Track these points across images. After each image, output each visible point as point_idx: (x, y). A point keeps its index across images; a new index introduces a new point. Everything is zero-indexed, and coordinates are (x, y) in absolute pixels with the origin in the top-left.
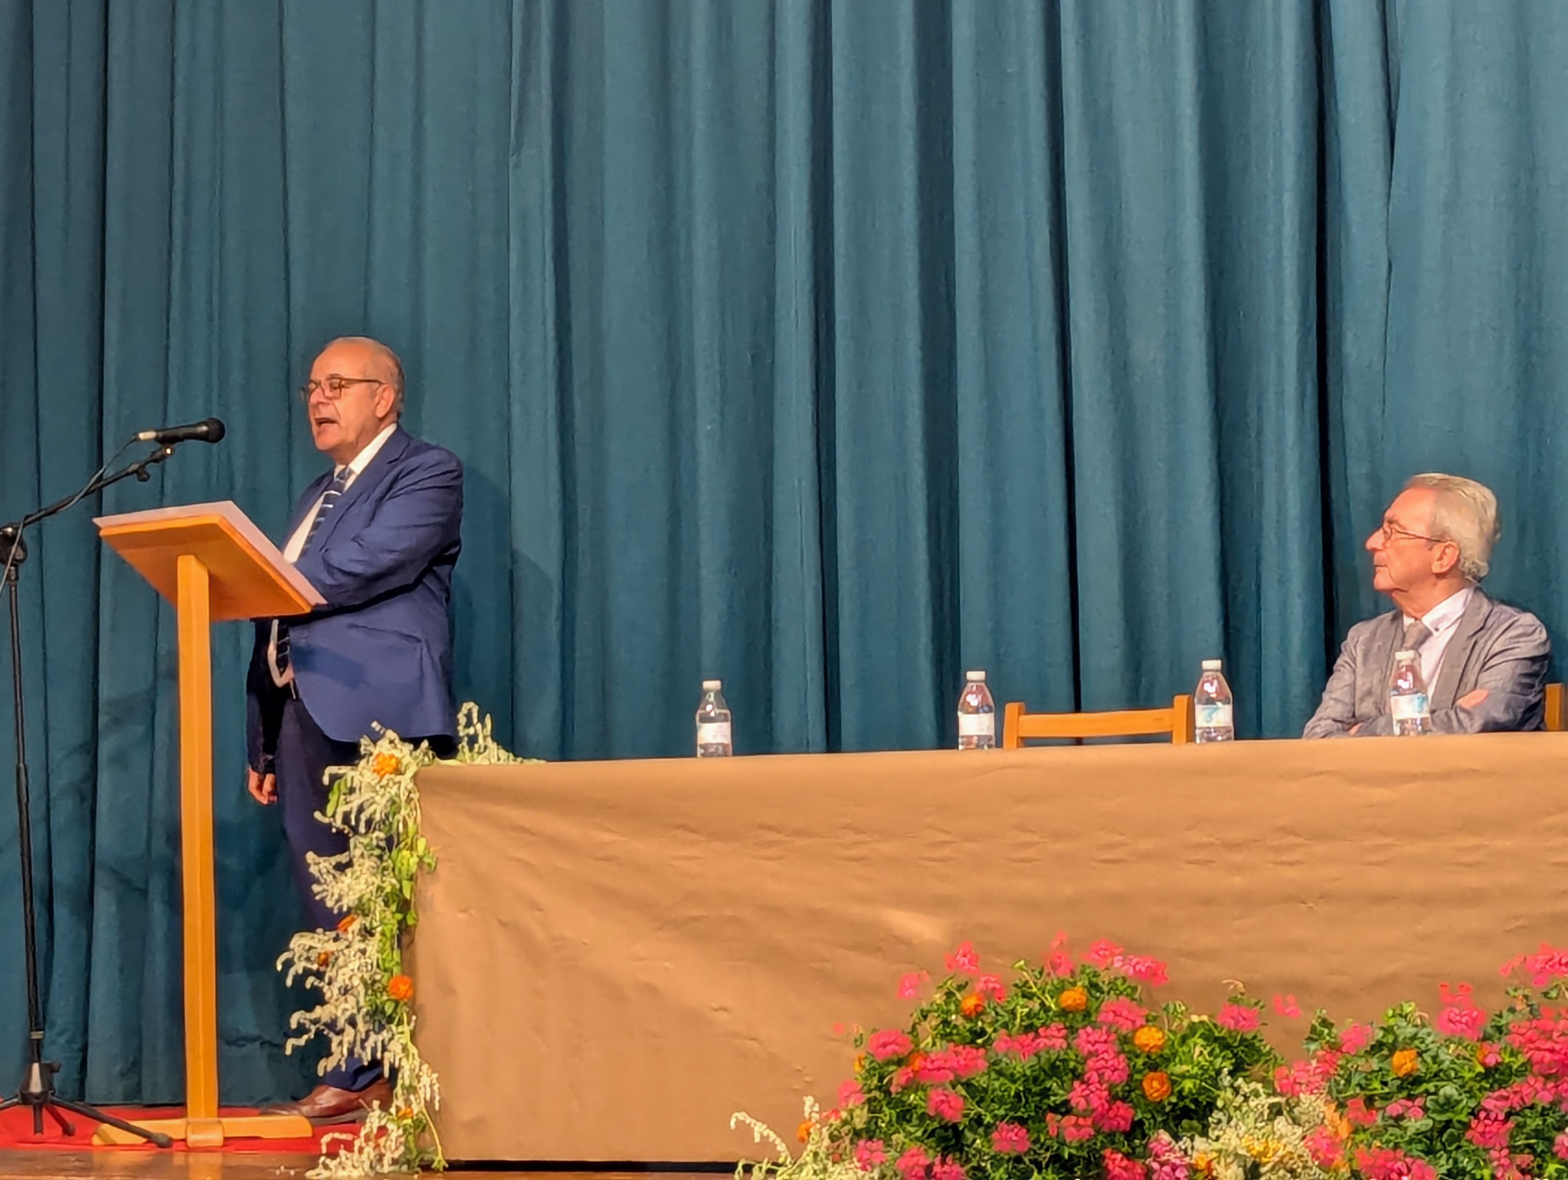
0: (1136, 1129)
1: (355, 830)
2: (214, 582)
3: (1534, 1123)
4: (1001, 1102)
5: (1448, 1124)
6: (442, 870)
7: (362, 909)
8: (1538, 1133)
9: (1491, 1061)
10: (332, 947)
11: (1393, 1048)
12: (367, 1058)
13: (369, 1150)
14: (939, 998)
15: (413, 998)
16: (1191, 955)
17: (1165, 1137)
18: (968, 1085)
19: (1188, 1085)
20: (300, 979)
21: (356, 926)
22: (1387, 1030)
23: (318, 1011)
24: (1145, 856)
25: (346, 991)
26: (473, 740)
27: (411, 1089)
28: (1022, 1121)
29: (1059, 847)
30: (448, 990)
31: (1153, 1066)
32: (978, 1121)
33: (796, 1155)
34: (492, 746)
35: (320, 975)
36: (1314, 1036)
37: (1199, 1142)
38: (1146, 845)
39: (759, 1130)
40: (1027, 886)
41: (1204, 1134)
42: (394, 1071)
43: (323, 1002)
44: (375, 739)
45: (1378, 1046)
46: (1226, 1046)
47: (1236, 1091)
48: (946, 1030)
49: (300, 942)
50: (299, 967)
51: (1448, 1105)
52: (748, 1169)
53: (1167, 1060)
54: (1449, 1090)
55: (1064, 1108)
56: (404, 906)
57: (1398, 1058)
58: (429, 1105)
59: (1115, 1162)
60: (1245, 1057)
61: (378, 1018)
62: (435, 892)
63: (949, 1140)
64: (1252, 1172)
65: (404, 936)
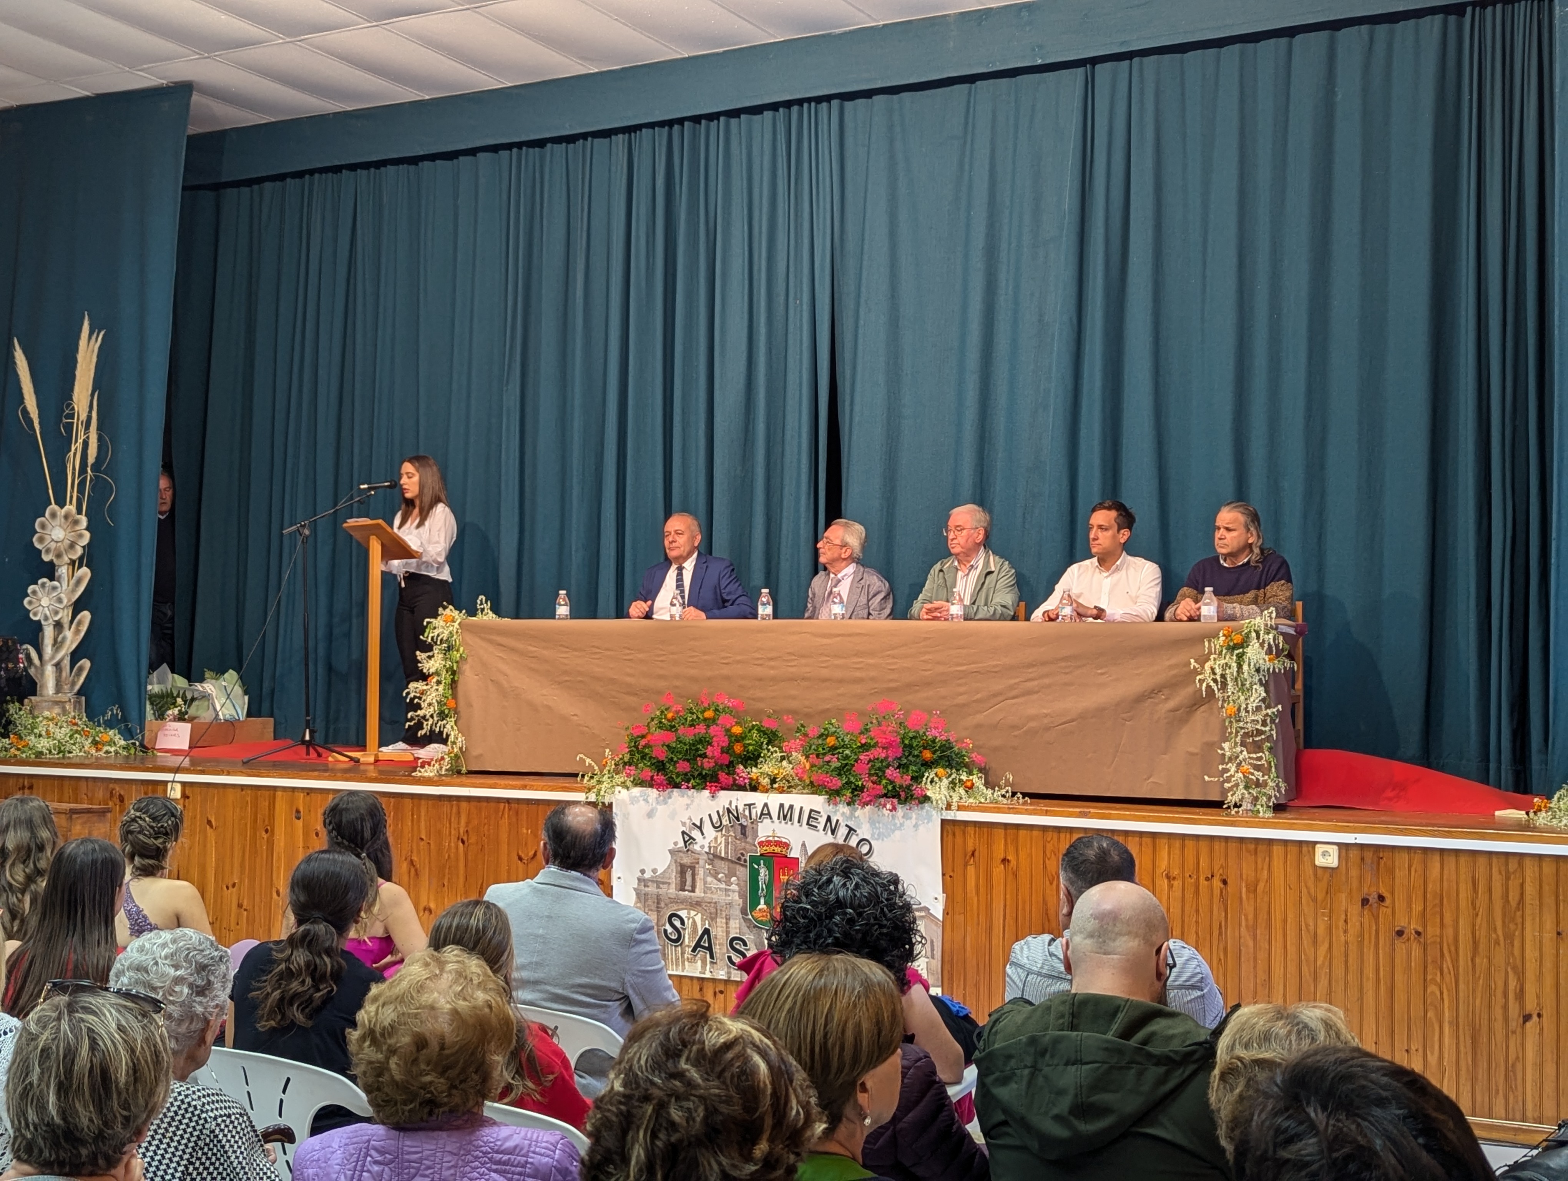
0: (731, 764)
1: (436, 643)
2: (383, 545)
3: (878, 765)
4: (680, 753)
5: (846, 764)
6: (469, 660)
7: (437, 673)
8: (879, 769)
9: (863, 741)
10: (425, 687)
11: (827, 736)
12: (437, 730)
13: (437, 765)
14: (658, 713)
15: (456, 709)
16: (754, 699)
17: (741, 767)
18: (668, 746)
19: (751, 748)
21: (435, 680)
22: (826, 729)
23: (419, 712)
24: (739, 662)
25: (430, 705)
26: (483, 610)
27: (454, 743)
28: (688, 760)
29: (706, 657)
30: (470, 705)
31: (738, 741)
32: (672, 759)
33: (601, 771)
34: (490, 613)
35: (420, 698)
36: (798, 730)
37: (754, 769)
38: (739, 658)
39: (588, 761)
40: (693, 672)
41: (756, 766)
42: (448, 736)
43: (421, 709)
45: (822, 735)
46: (765, 733)
47: (769, 750)
48: (661, 725)
49: (412, 685)
50: (412, 695)
51: (847, 757)
52: (583, 776)
53: (744, 738)
54: (847, 752)
55: (704, 756)
56: (454, 673)
57: (829, 739)
58: (461, 749)
59: (722, 776)
60: (772, 738)
61: (442, 716)
62: (466, 668)
63: (660, 766)
64: (773, 781)
65: (453, 684)
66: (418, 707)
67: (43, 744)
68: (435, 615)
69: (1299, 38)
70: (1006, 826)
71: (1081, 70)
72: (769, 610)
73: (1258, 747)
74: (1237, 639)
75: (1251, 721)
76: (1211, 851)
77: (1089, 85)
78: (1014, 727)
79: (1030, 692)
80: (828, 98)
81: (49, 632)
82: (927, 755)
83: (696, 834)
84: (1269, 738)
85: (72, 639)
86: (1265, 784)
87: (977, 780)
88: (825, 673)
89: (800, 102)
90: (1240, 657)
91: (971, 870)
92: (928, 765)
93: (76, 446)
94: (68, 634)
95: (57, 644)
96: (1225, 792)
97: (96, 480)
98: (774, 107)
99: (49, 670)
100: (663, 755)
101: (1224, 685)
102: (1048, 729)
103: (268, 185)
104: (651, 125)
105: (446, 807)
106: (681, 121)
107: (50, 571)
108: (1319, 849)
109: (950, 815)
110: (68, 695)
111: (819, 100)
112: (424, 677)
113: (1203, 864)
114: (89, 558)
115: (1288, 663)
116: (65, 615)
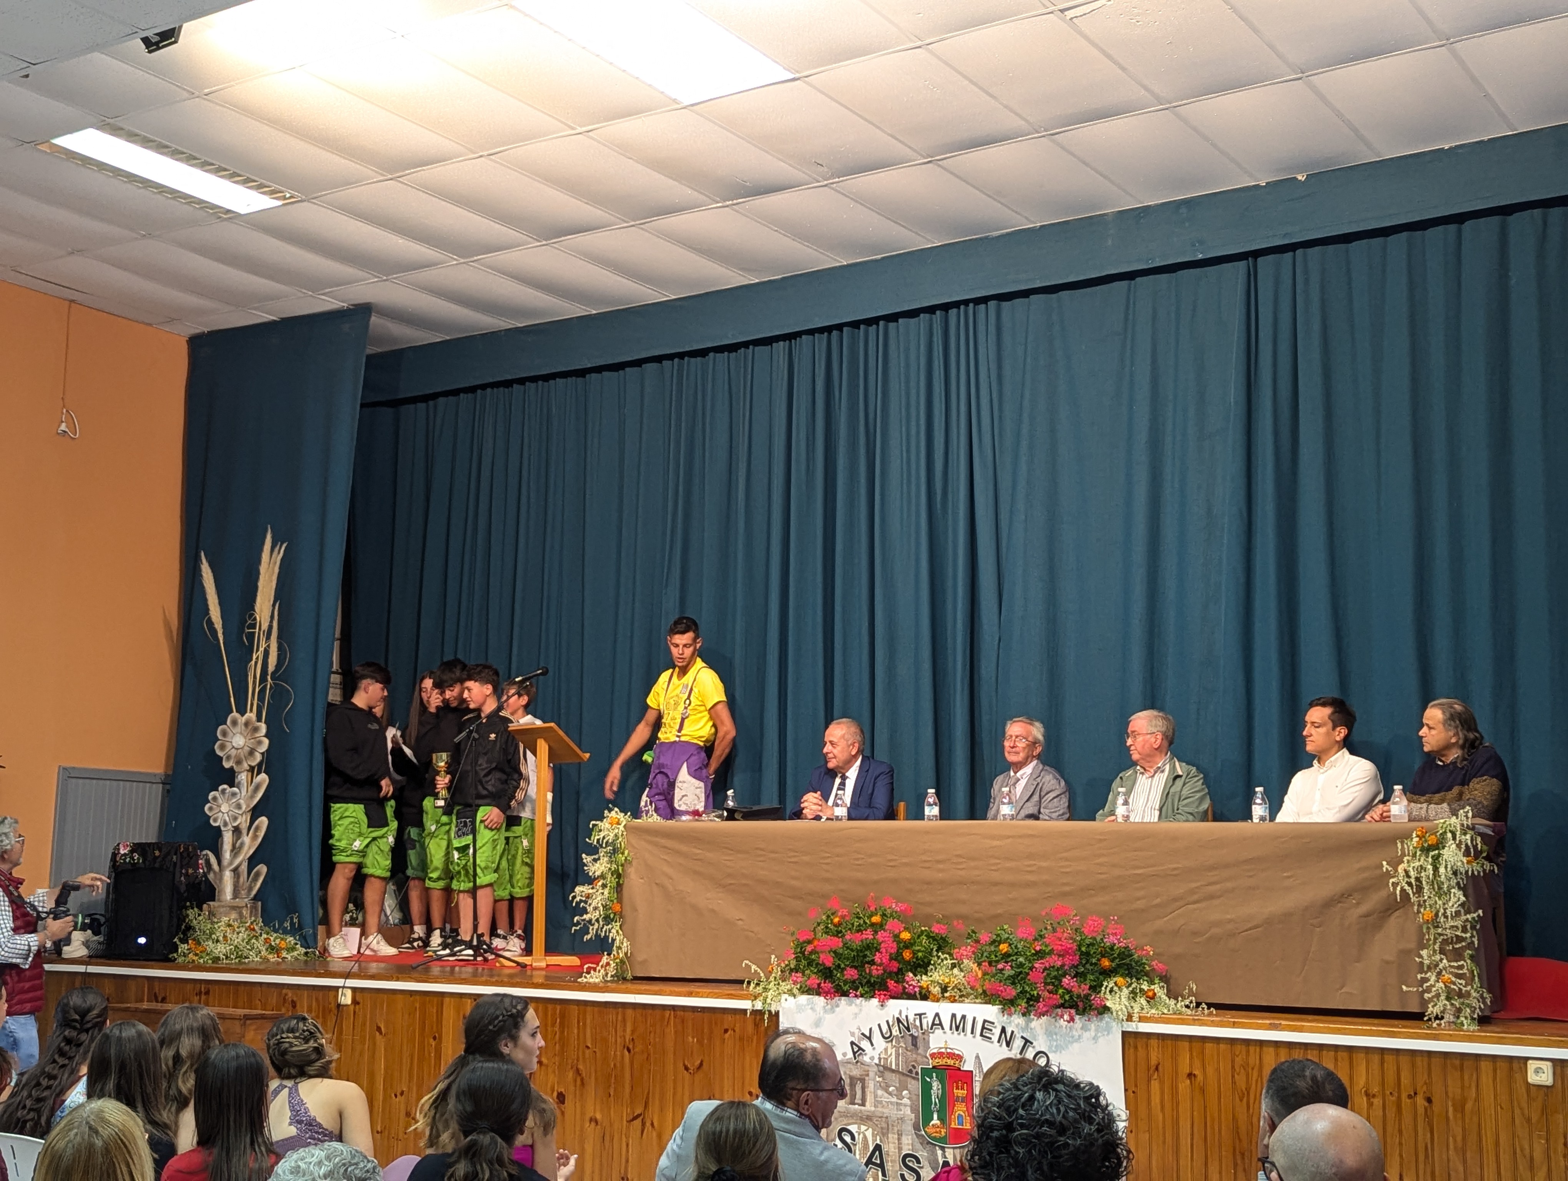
0: (900, 972)
1: (601, 846)
2: (550, 749)
3: (1054, 973)
4: (848, 959)
5: (1021, 973)
6: (634, 863)
7: (602, 876)
8: (1055, 977)
9: (1038, 948)
10: (591, 891)
11: (1000, 943)
12: (603, 934)
13: (602, 971)
14: (824, 917)
15: (621, 912)
16: (922, 904)
17: (911, 975)
18: (835, 952)
19: (920, 954)
20: (578, 903)
21: (600, 883)
22: (998, 935)
23: (585, 916)
24: (906, 864)
25: (595, 909)
27: (619, 948)
28: (856, 967)
29: (872, 860)
30: (635, 910)
31: (907, 947)
32: (839, 966)
33: (768, 978)
35: (586, 902)
36: (969, 936)
37: (924, 977)
38: (904, 860)
39: (754, 967)
40: (859, 875)
41: (926, 974)
42: (613, 940)
43: (587, 913)
44: (610, 810)
45: (994, 942)
46: (934, 939)
47: (939, 957)
48: (827, 931)
49: (578, 889)
50: (578, 899)
51: (1021, 965)
52: (749, 983)
53: (912, 945)
54: (1021, 959)
55: (872, 963)
56: (619, 876)
57: (1002, 946)
58: (626, 954)
59: (891, 984)
60: (942, 944)
61: (608, 920)
62: (631, 871)
63: (827, 973)
64: (944, 989)
65: (619, 888)
66: (585, 911)
67: (220, 950)
68: (601, 818)
69: (1468, 225)
70: (1191, 1038)
71: (1242, 264)
72: (936, 811)
73: (1458, 955)
74: (1432, 840)
75: (1451, 926)
76: (1413, 1065)
77: (1252, 277)
78: (1195, 934)
79: (1211, 897)
80: (984, 300)
81: (228, 838)
82: (1106, 963)
83: (865, 1044)
84: (1470, 945)
85: (249, 844)
86: (1468, 994)
87: (1159, 989)
88: (996, 876)
89: (956, 304)
90: (1436, 858)
91: (1155, 1085)
92: (1107, 973)
93: (257, 655)
94: (246, 839)
95: (236, 850)
96: (1424, 1003)
97: (276, 689)
98: (931, 310)
99: (228, 875)
100: (829, 961)
101: (1419, 890)
102: (1232, 935)
103: (441, 400)
104: (811, 332)
105: (611, 1016)
106: (839, 327)
107: (230, 778)
108: (1532, 1066)
109: (1132, 1027)
110: (245, 901)
111: (978, 301)
112: (590, 881)
113: (1405, 1080)
114: (268, 764)
115: (1487, 866)
116: (243, 821)
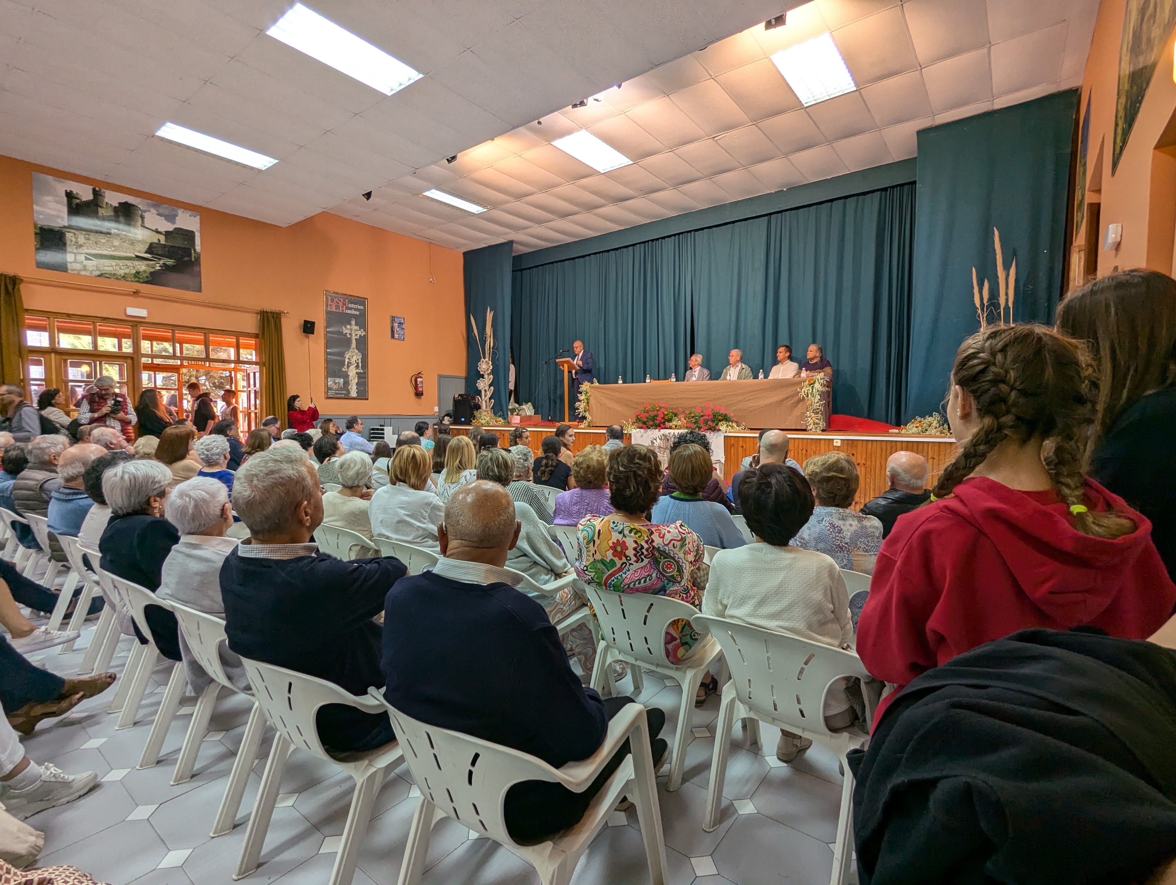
4: (650, 419)
6: (592, 396)
8: (706, 422)
12: (584, 415)
14: (643, 409)
15: (589, 409)
16: (670, 404)
17: (667, 423)
18: (646, 418)
19: (669, 418)
27: (588, 419)
28: (652, 421)
30: (592, 409)
32: (648, 421)
36: (683, 412)
38: (665, 391)
40: (653, 397)
41: (671, 422)
42: (587, 417)
45: (690, 413)
46: (673, 413)
48: (644, 412)
55: (657, 420)
56: (588, 399)
59: (662, 425)
60: (676, 415)
61: (585, 411)
62: (591, 398)
63: (644, 423)
64: (676, 426)
65: (588, 403)
66: (578, 409)
67: (483, 422)
68: (582, 384)
69: (834, 203)
70: (743, 437)
71: (766, 218)
72: (674, 380)
73: (817, 413)
74: (812, 382)
75: (816, 406)
76: (803, 443)
77: (769, 222)
78: (746, 410)
79: (751, 400)
80: (690, 231)
81: (483, 392)
82: (720, 418)
83: (655, 441)
84: (821, 411)
85: (489, 394)
86: (819, 424)
87: (734, 425)
88: (691, 396)
89: (682, 233)
90: (813, 387)
91: (732, 449)
92: (720, 421)
93: (488, 343)
94: (488, 393)
95: (485, 396)
96: (807, 426)
97: (493, 351)
98: (675, 235)
99: (484, 402)
100: (645, 420)
101: (808, 396)
102: (755, 410)
103: (534, 269)
104: (640, 243)
105: (587, 435)
106: (648, 241)
107: (482, 376)
108: (835, 441)
109: (726, 434)
110: (489, 409)
111: (688, 232)
112: (580, 401)
113: (800, 446)
114: (493, 372)
115: (827, 389)
116: (487, 388)
